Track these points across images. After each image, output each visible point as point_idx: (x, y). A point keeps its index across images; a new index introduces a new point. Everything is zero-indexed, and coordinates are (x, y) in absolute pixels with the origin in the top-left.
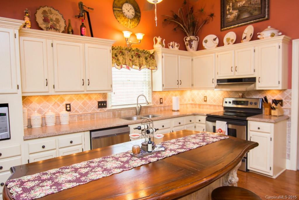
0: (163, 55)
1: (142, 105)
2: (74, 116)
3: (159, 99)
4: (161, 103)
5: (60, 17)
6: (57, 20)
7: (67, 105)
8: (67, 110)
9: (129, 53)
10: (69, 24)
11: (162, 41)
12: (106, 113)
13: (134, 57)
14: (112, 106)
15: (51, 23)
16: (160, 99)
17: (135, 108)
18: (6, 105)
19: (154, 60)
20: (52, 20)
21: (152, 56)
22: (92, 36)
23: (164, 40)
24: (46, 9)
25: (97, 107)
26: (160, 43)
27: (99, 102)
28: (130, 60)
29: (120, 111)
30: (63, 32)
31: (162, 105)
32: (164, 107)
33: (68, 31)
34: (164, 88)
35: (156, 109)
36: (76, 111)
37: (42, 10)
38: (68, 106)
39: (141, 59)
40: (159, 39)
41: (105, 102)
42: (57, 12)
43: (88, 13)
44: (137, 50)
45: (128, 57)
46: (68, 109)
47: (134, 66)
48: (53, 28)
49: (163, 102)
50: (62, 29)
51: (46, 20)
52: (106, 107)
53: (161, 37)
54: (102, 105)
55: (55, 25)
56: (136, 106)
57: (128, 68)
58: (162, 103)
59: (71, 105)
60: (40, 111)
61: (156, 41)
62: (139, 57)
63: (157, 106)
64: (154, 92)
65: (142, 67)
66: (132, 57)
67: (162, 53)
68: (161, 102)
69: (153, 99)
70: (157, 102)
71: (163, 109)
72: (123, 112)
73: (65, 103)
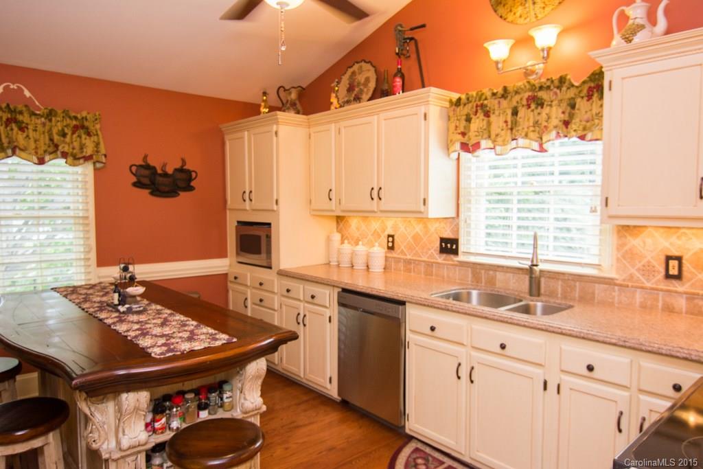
2: (398, 260)
3: (663, 259)
4: (668, 276)
5: (371, 72)
6: (367, 81)
10: (385, 79)
11: (651, 10)
12: (457, 268)
13: (522, 113)
15: (356, 90)
16: (668, 258)
18: (270, 224)
20: (359, 84)
22: (423, 86)
25: (439, 249)
27: (442, 240)
28: (507, 124)
29: (491, 272)
31: (678, 287)
32: (691, 297)
35: (639, 297)
36: (402, 252)
37: (349, 72)
38: (391, 239)
39: (546, 110)
40: (637, 10)
41: (455, 241)
46: (390, 245)
47: (519, 142)
49: (685, 273)
51: (351, 88)
52: (456, 252)
54: (449, 246)
55: (361, 91)
58: (678, 277)
59: (395, 237)
63: (648, 285)
66: (515, 112)
68: (674, 272)
69: (626, 256)
70: (648, 270)
71: (682, 303)
72: (500, 276)
73: (387, 233)
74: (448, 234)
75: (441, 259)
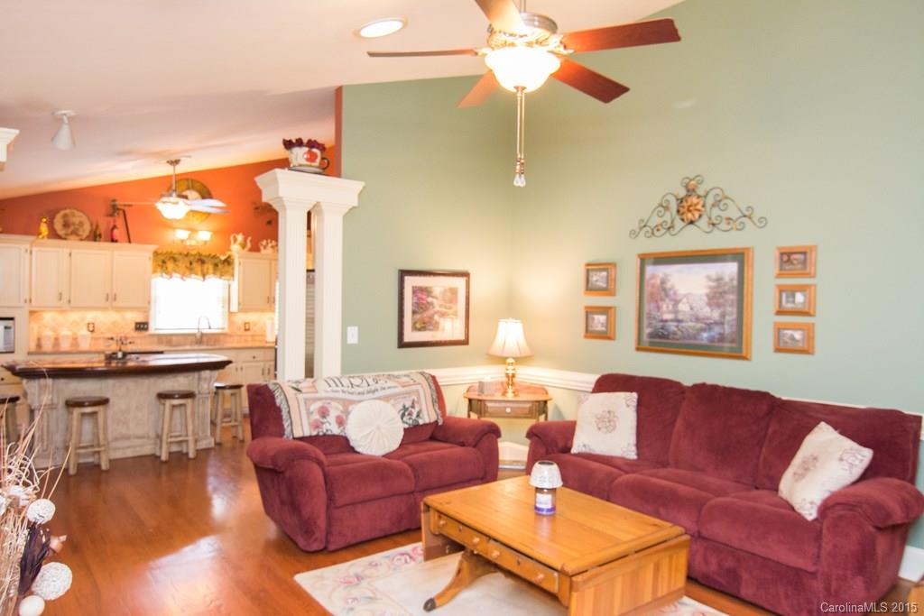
0: (241, 260)
1: (204, 331)
3: (243, 324)
4: (246, 330)
5: (84, 219)
6: (81, 224)
7: (89, 324)
8: (89, 330)
9: (186, 259)
10: (97, 227)
11: (245, 240)
12: (147, 338)
13: (194, 264)
14: (156, 329)
15: (72, 228)
16: (246, 323)
17: (194, 335)
18: (12, 319)
19: (231, 268)
20: (74, 224)
21: (228, 262)
22: (130, 242)
23: (249, 239)
24: (68, 211)
25: (134, 329)
26: (240, 244)
27: (137, 324)
28: (187, 267)
29: (170, 338)
30: (88, 238)
31: (248, 333)
32: (253, 336)
33: (95, 236)
34: (241, 307)
35: (236, 338)
36: (102, 333)
37: (62, 213)
38: (91, 326)
39: (206, 266)
40: (240, 238)
41: (147, 324)
42: (81, 214)
43: (124, 212)
44: (200, 255)
45: (183, 264)
46: (91, 329)
47: (193, 276)
48: (75, 233)
49: (251, 328)
50: (87, 233)
51: (66, 225)
52: (147, 329)
53: (244, 234)
54: (142, 326)
55: (77, 229)
56: (196, 331)
57: (182, 278)
58: (249, 330)
59: (95, 324)
60: (54, 329)
61: (235, 240)
62: (203, 262)
63: (239, 334)
64: (231, 313)
65: (207, 277)
66: (191, 264)
67: (239, 257)
68: (247, 328)
69: (231, 323)
70: (239, 329)
71: (249, 338)
72: (174, 338)
73: (87, 322)
74: (140, 319)
75: (136, 334)
